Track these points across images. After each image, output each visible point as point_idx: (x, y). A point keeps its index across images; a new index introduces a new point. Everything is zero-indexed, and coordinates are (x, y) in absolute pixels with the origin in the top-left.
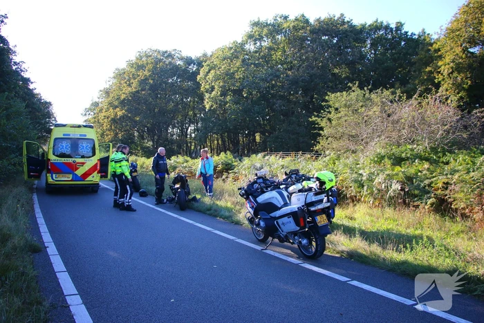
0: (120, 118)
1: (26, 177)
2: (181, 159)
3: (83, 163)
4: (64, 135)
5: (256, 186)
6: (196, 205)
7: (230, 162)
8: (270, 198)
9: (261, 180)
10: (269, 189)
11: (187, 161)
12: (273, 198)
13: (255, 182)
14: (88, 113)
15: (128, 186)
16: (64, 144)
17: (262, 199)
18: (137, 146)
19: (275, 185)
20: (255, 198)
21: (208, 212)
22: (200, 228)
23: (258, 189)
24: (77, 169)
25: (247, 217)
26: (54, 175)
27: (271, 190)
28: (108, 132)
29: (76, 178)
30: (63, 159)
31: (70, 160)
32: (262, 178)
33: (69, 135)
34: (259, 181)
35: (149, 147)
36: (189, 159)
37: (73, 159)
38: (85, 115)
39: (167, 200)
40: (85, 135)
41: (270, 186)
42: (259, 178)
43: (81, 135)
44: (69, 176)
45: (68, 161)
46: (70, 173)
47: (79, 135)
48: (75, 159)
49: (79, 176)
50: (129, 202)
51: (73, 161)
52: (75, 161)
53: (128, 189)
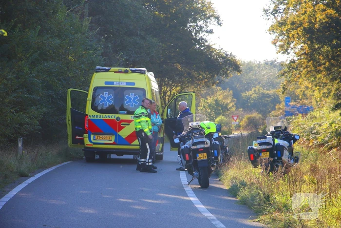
1: (70, 141)
3: (129, 122)
4: (106, 83)
15: (147, 145)
16: (106, 95)
24: (121, 128)
26: (92, 136)
29: (119, 140)
30: (104, 115)
31: (112, 117)
33: (112, 83)
37: (117, 116)
40: (134, 84)
43: (127, 84)
44: (111, 137)
45: (111, 118)
46: (111, 134)
47: (125, 84)
48: (119, 115)
49: (124, 137)
50: (149, 162)
51: (117, 118)
52: (119, 118)
53: (148, 147)
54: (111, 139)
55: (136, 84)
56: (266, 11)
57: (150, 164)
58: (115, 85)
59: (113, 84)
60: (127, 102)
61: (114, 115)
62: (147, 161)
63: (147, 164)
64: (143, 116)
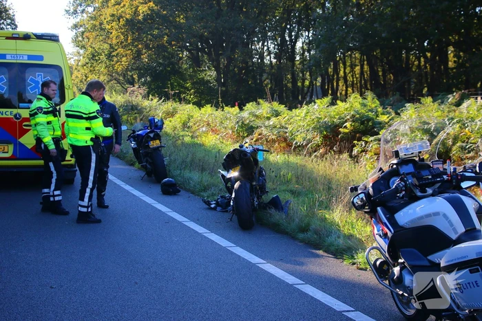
0: (145, 19)
2: (265, 108)
5: (395, 182)
6: (276, 216)
7: (371, 114)
8: (428, 216)
9: (409, 168)
10: (430, 191)
11: (277, 114)
12: (437, 214)
13: (394, 173)
14: (80, 9)
17: (409, 215)
18: (185, 80)
19: (443, 181)
20: (391, 212)
21: (301, 236)
22: (272, 276)
23: (397, 190)
24: (24, 132)
25: (372, 259)
27: (433, 195)
28: (121, 50)
29: (22, 152)
31: (7, 113)
32: (413, 161)
33: (3, 56)
34: (404, 169)
35: (208, 81)
36: (282, 108)
37: (15, 111)
38: (75, 12)
39: (217, 204)
40: (41, 58)
41: (431, 185)
42: (404, 162)
43: (30, 57)
44: (6, 148)
45: (4, 116)
46: (8, 143)
47: (26, 58)
48: (20, 111)
49: (30, 147)
50: (54, 196)
51: (15, 116)
52: (20, 116)
53: (53, 169)
54: (6, 150)
55: (44, 58)
56: (67, 11)
57: (57, 198)
58: (8, 60)
59: (5, 59)
60: (32, 89)
61: (10, 110)
62: (51, 194)
63: (52, 199)
64: (40, 115)
